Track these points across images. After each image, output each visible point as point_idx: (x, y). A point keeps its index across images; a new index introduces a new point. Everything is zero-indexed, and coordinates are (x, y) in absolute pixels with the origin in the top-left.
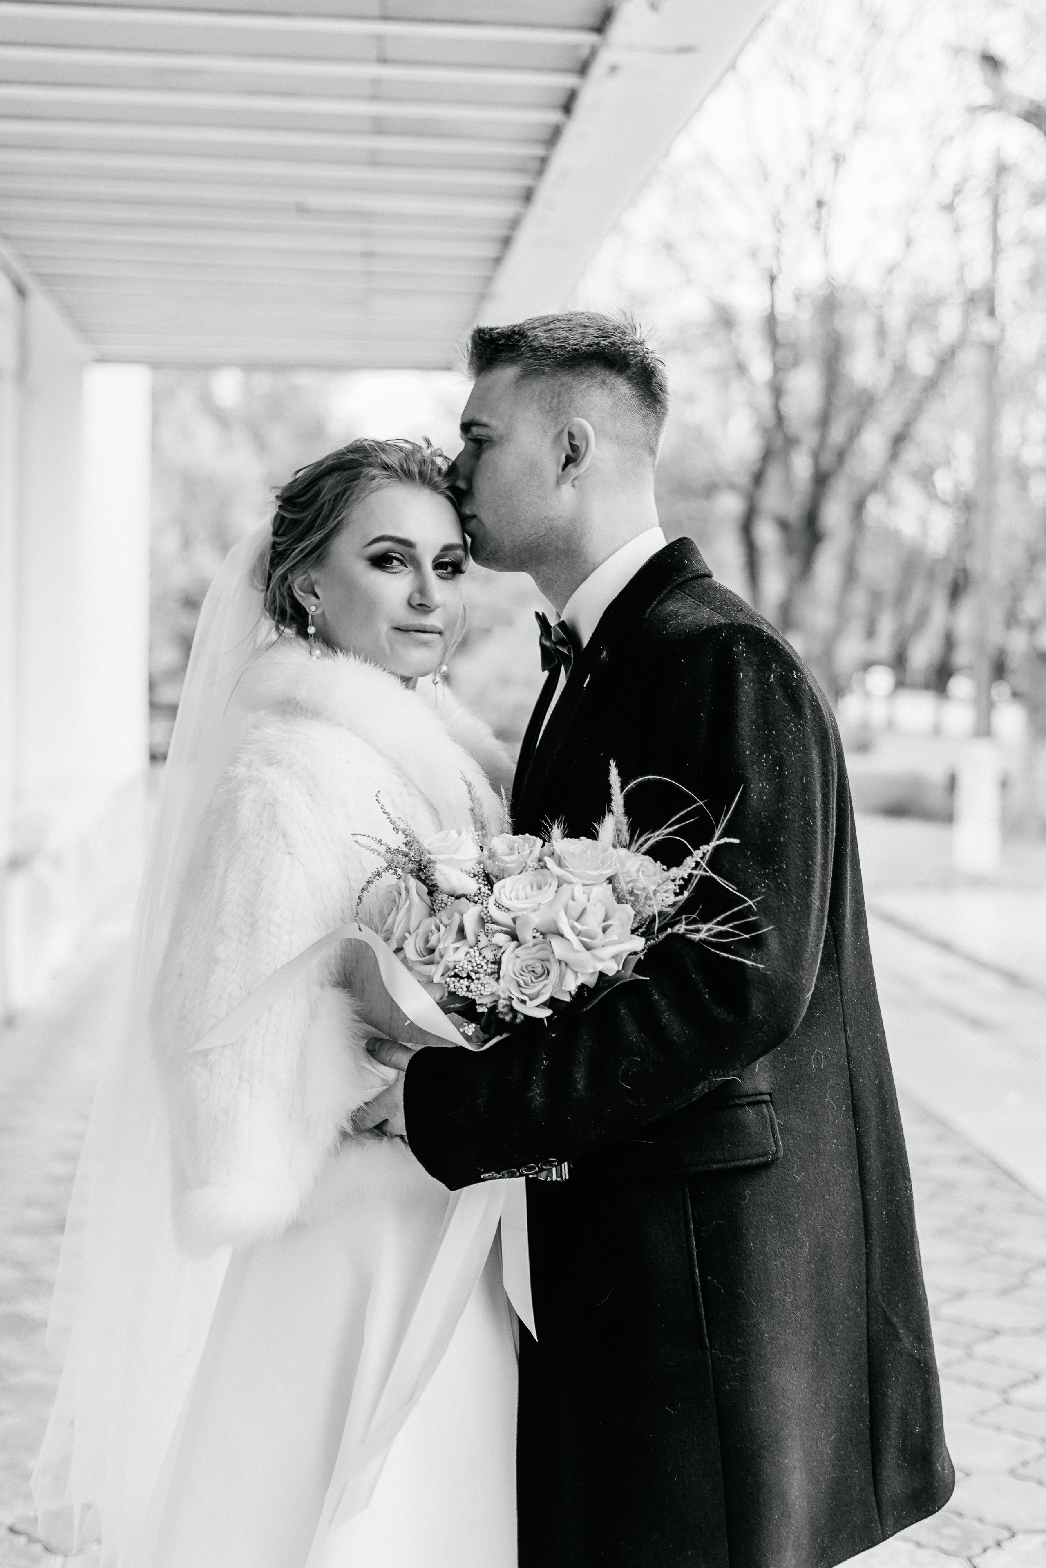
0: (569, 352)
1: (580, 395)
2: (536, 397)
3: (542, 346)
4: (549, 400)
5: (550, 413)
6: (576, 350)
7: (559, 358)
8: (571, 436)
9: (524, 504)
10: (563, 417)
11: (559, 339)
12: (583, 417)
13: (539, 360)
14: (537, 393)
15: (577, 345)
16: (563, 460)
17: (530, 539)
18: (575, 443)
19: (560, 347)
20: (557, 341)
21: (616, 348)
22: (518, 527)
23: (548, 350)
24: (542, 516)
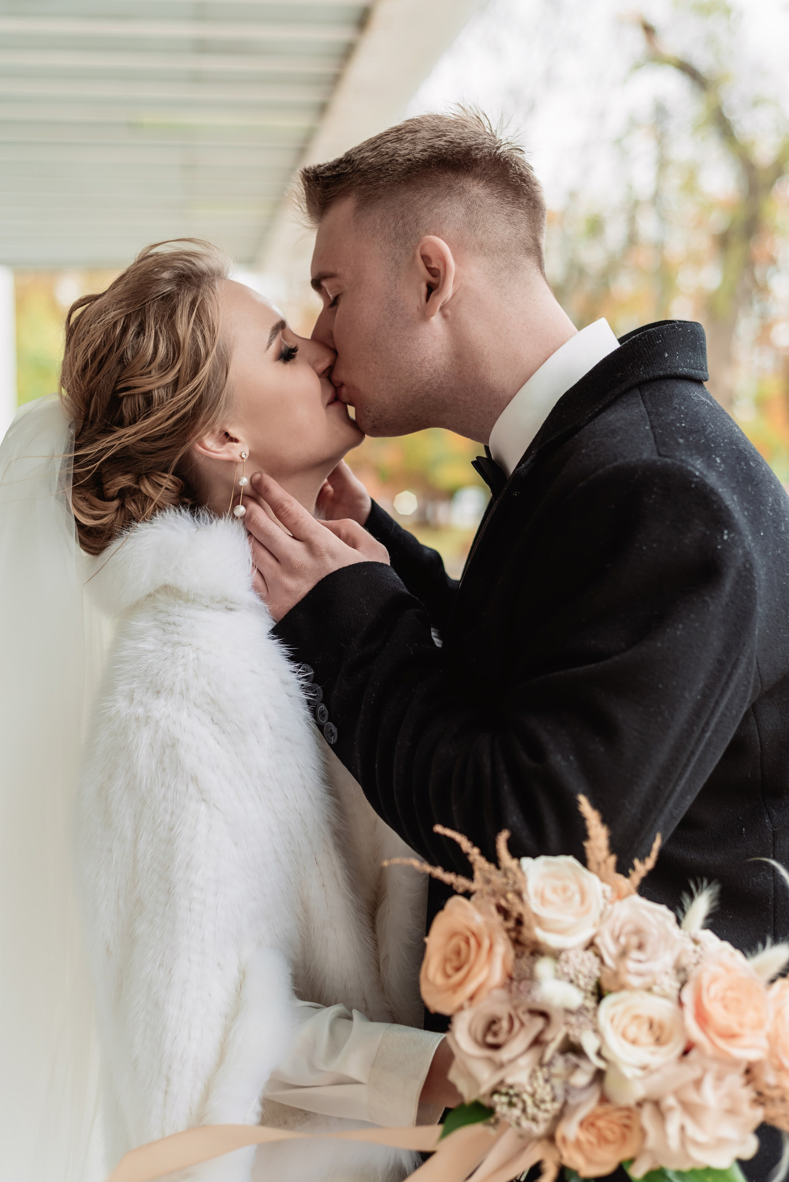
0: (401, 164)
1: (426, 209)
2: (378, 227)
3: (371, 166)
4: (393, 225)
5: (398, 240)
6: (409, 160)
7: (391, 175)
8: (426, 259)
9: (393, 351)
10: (412, 241)
11: (387, 153)
12: (435, 234)
13: (371, 183)
14: (378, 221)
15: (409, 154)
16: (424, 289)
17: (414, 389)
18: (434, 265)
19: (391, 161)
20: (386, 156)
21: (455, 145)
22: (394, 380)
23: (379, 169)
24: (419, 360)
